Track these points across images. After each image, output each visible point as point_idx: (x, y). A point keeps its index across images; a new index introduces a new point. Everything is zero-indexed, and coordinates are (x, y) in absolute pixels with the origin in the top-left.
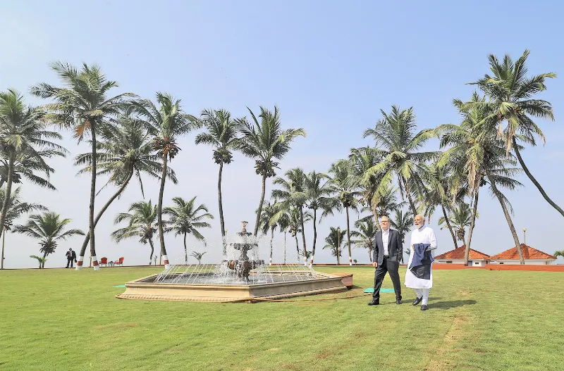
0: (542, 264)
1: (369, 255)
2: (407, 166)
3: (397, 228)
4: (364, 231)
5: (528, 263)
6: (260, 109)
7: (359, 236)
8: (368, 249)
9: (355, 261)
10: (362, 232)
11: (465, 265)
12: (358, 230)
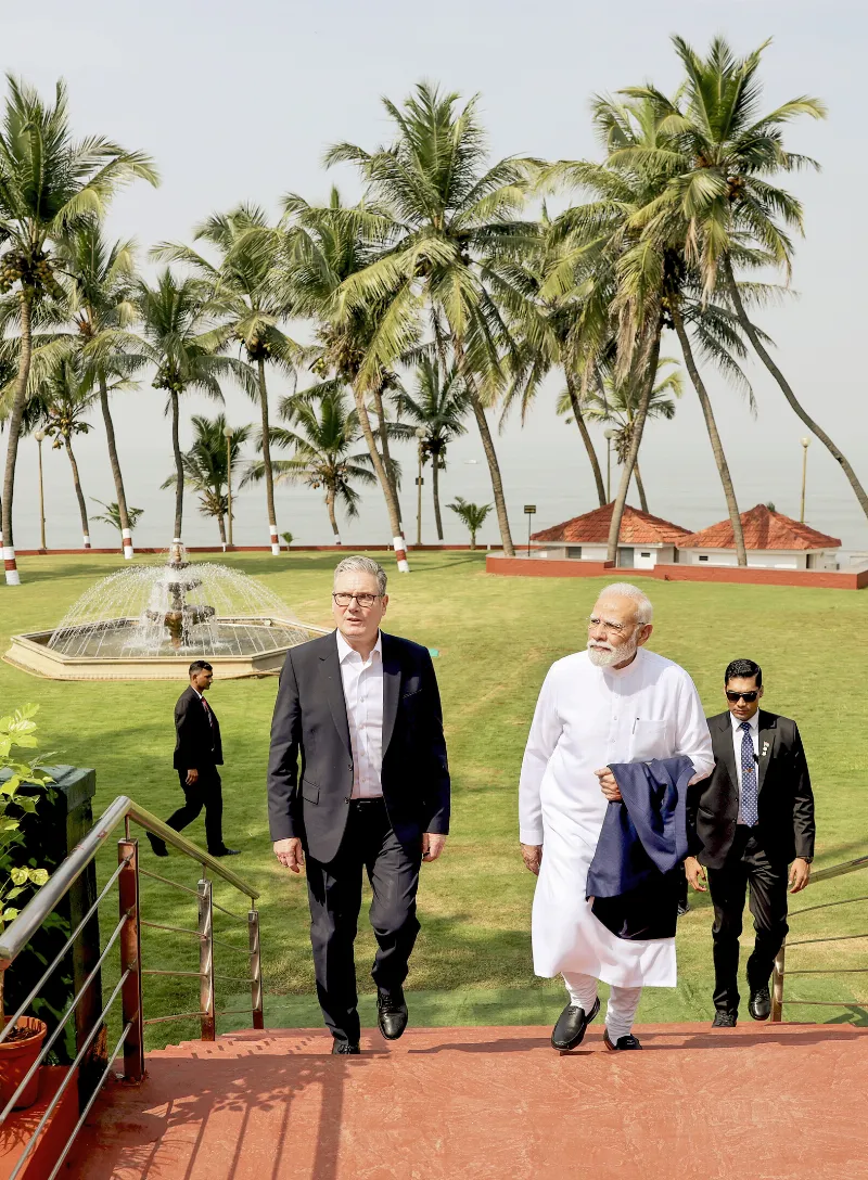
0: (791, 563)
1: (326, 509)
2: (456, 290)
3: (421, 416)
4: (311, 430)
5: (757, 562)
6: (6, 85)
7: (293, 445)
8: (323, 490)
9: (288, 537)
10: (301, 431)
11: (608, 565)
12: (287, 425)
